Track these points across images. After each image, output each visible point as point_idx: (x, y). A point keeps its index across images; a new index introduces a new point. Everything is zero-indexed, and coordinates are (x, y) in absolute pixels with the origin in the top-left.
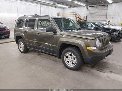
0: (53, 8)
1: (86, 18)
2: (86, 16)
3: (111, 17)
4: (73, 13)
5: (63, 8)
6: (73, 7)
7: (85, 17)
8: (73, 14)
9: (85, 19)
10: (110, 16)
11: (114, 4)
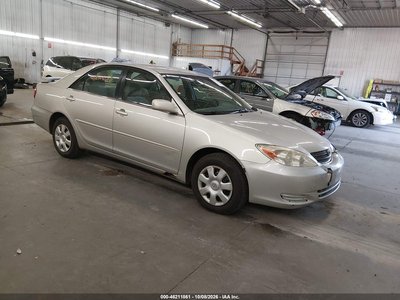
0: (160, 25)
1: (263, 67)
2: (264, 62)
3: (339, 70)
4: (223, 46)
5: (193, 29)
6: (224, 29)
7: (260, 64)
8: (222, 52)
9: (259, 71)
10: (333, 67)
11: (348, 31)
